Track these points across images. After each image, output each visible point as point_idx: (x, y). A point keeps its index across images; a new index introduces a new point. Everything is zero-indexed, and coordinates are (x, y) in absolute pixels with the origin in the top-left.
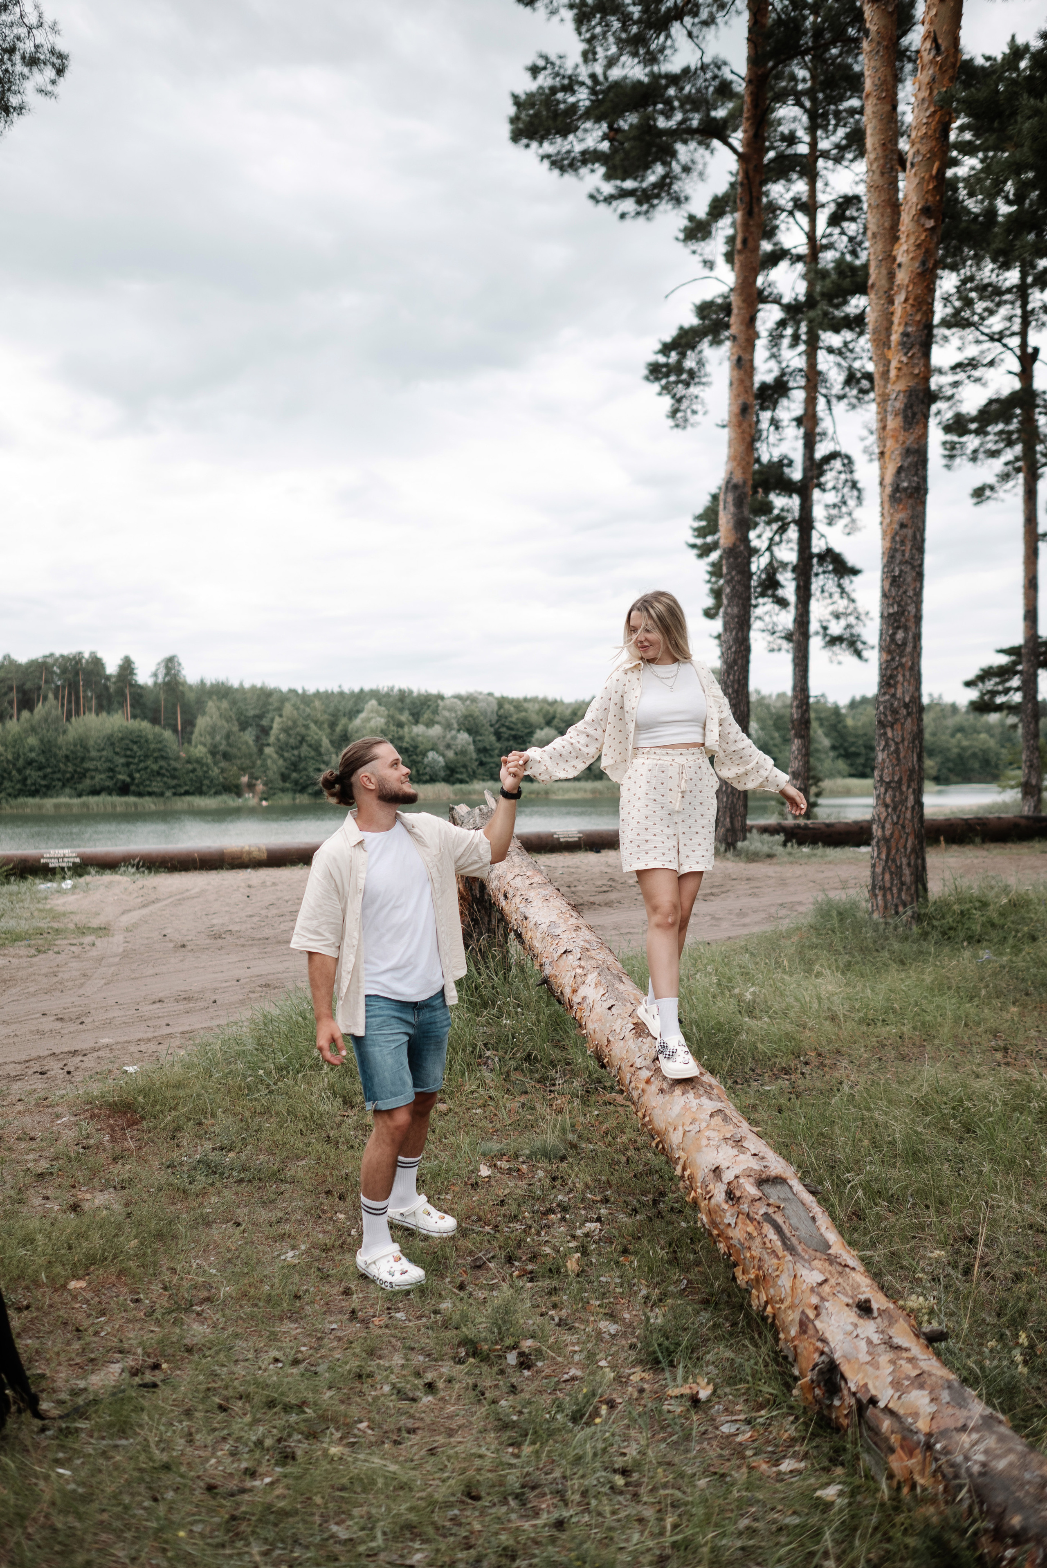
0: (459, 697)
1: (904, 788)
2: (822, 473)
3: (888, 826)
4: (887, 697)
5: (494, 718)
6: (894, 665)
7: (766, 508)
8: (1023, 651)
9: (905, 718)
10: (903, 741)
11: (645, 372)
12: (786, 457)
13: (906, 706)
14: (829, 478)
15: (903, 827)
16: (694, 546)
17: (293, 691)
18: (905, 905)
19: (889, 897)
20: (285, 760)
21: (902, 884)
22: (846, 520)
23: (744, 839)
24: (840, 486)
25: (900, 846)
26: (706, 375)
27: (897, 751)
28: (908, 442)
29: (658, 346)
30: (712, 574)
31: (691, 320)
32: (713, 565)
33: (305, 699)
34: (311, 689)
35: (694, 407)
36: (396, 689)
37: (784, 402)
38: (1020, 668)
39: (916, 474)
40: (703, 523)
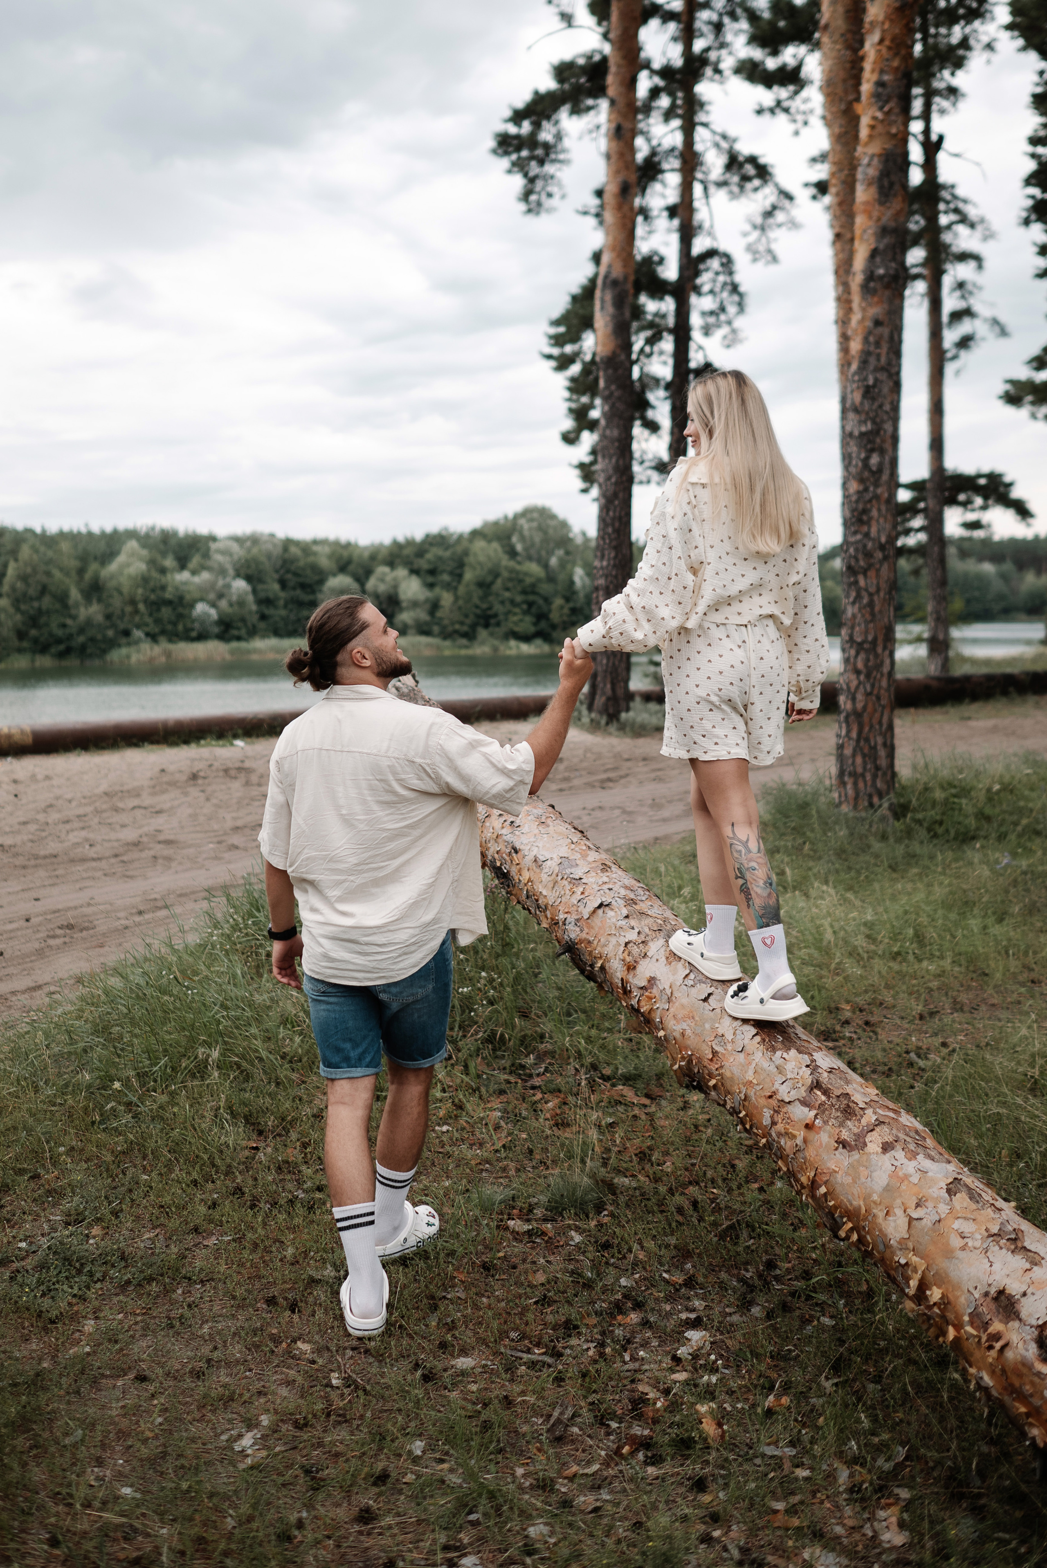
0: (237, 539)
1: (879, 650)
2: (697, 273)
3: (860, 697)
4: (859, 537)
5: (280, 563)
6: (868, 496)
7: (638, 312)
8: (928, 485)
9: (881, 562)
10: (878, 590)
11: (492, 143)
12: (656, 253)
13: (882, 547)
14: (705, 280)
15: (878, 698)
16: (549, 357)
17: (29, 531)
18: (881, 797)
19: (861, 785)
20: (23, 613)
21: (877, 768)
22: (724, 330)
23: (628, 710)
24: (717, 289)
25: (875, 721)
26: (564, 151)
27: (871, 604)
28: (884, 219)
29: (508, 113)
30: (570, 389)
31: (548, 84)
32: (573, 380)
33: (48, 541)
34: (53, 527)
35: (549, 189)
36: (157, 529)
37: (657, 187)
38: (922, 505)
39: (894, 259)
40: (562, 329)
